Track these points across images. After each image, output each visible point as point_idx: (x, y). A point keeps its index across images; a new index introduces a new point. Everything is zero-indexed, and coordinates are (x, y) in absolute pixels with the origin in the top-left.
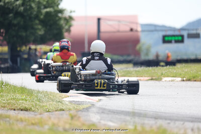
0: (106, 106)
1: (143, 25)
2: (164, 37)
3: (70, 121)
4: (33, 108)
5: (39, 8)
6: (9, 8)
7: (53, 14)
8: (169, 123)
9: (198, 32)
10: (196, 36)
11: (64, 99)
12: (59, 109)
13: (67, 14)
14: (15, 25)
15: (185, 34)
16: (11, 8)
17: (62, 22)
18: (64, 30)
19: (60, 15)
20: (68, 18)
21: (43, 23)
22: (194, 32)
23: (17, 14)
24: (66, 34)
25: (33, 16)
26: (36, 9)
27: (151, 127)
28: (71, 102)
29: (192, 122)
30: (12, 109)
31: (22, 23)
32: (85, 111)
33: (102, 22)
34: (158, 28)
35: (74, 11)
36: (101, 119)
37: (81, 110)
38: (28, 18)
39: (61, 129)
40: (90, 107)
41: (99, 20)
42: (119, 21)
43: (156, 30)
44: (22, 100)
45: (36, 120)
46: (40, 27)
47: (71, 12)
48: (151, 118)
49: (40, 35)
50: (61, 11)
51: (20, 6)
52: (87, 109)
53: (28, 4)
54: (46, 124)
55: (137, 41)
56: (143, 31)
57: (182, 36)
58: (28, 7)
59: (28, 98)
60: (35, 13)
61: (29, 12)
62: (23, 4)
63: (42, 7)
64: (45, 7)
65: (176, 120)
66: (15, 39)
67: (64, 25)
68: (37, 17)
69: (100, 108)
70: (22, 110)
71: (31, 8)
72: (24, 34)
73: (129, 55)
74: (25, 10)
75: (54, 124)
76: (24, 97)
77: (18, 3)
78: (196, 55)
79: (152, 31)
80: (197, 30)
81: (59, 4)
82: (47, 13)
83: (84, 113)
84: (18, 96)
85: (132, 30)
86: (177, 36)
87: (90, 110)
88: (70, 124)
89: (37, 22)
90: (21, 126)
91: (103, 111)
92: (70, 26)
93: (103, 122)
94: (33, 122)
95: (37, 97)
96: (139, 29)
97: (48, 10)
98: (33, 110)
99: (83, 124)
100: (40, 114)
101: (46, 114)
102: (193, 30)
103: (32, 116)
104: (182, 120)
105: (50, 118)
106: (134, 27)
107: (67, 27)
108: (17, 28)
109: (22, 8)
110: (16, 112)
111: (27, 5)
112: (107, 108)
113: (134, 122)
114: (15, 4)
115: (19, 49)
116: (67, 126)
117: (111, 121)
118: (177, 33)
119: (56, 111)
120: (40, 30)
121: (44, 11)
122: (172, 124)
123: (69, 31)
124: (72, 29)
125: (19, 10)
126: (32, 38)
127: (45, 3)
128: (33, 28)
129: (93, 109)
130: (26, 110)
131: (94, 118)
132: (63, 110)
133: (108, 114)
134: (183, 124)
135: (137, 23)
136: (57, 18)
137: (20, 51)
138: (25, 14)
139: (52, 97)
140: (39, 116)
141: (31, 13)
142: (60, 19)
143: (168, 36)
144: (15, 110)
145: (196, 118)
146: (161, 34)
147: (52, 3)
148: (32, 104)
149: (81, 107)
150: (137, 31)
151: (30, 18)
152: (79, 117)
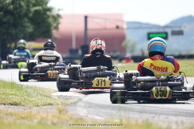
0: (93, 101)
1: (128, 23)
2: (149, 34)
3: (58, 115)
4: (22, 103)
5: (28, 6)
7: (42, 12)
8: (154, 117)
9: (182, 29)
10: (180, 33)
11: (53, 94)
12: (48, 103)
13: (55, 12)
14: (5, 23)
15: (169, 31)
16: (1, 6)
17: (50, 20)
18: (52, 28)
19: (48, 13)
20: (56, 16)
21: (33, 20)
22: (178, 29)
23: (7, 12)
24: (54, 33)
25: (22, 14)
26: (25, 7)
27: (137, 121)
28: (59, 97)
29: (176, 115)
30: (2, 104)
31: (12, 21)
32: (72, 106)
33: (89, 20)
34: (143, 26)
35: (62, 10)
36: (88, 114)
37: (69, 105)
38: (17, 16)
39: (49, 123)
40: (77, 102)
41: (86, 17)
42: (106, 19)
43: (141, 28)
44: (12, 94)
45: (26, 115)
46: (29, 24)
47: (59, 10)
48: (137, 112)
49: (30, 32)
50: (50, 10)
51: (9, 4)
52: (75, 104)
53: (18, 2)
54: (35, 118)
55: (122, 38)
56: (128, 28)
57: (166, 34)
58: (18, 6)
59: (18, 93)
60: (24, 11)
61: (19, 11)
62: (13, 3)
63: (31, 5)
64: (34, 5)
65: (161, 114)
66: (5, 36)
67: (52, 23)
68: (26, 15)
69: (87, 102)
70: (12, 105)
71: (20, 6)
72: (14, 32)
73: (115, 51)
74: (15, 8)
75: (42, 118)
76: (13, 92)
78: (180, 52)
79: (137, 28)
80: (180, 27)
81: (47, 3)
82: (36, 11)
83: (71, 107)
84: (8, 91)
85: (117, 27)
86: (162, 33)
87: (77, 104)
88: (58, 118)
89: (26, 20)
90: (11, 119)
91: (90, 105)
92: (58, 24)
93: (90, 116)
94: (23, 116)
95: (26, 92)
96: (125, 26)
97: (37, 8)
98: (22, 104)
99: (71, 118)
100: (30, 108)
101: (35, 108)
102: (177, 27)
103: (22, 110)
104: (166, 114)
105: (39, 112)
106: (120, 24)
107: (55, 25)
108: (7, 26)
109: (12, 7)
110: (6, 106)
111: (16, 4)
112: (93, 102)
113: (120, 116)
114: (5, 3)
115: (8, 46)
116: (55, 120)
117: (98, 115)
118: (161, 30)
119: (45, 105)
120: (29, 27)
121: (33, 9)
122: (156, 118)
123: (57, 28)
124: (60, 26)
125: (9, 8)
126: (22, 35)
127: (33, 2)
128: (22, 26)
129: (81, 104)
130: (16, 104)
131: (81, 112)
132: (52, 105)
133: (95, 108)
134: (168, 117)
135: (122, 21)
136: (46, 16)
137: (10, 48)
138: (15, 12)
139: (41, 92)
140: (28, 110)
141: (21, 12)
142: (48, 17)
143: (153, 33)
144: (5, 104)
145: (180, 112)
146: (146, 31)
147: (40, 2)
148: (22, 99)
149: (69, 102)
150: (122, 28)
151: (20, 16)
152: (67, 111)
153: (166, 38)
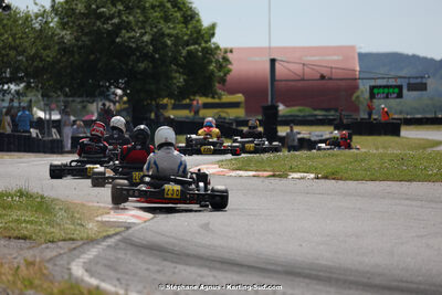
2: (372, 88)
6: (131, 47)
9: (424, 81)
10: (422, 87)
14: (140, 73)
15: (404, 83)
16: (134, 46)
22: (419, 80)
23: (146, 56)
24: (217, 85)
25: (167, 58)
33: (277, 64)
35: (231, 51)
41: (273, 61)
42: (304, 65)
46: (177, 75)
47: (226, 52)
49: (178, 87)
57: (400, 87)
62: (152, 42)
64: (187, 44)
66: (142, 95)
67: (215, 71)
68: (175, 60)
71: (165, 45)
72: (153, 87)
74: (156, 50)
77: (146, 38)
80: (422, 78)
82: (189, 52)
85: (323, 77)
86: (393, 87)
102: (417, 78)
106: (325, 72)
107: (222, 74)
114: (141, 40)
118: (392, 82)
121: (184, 53)
123: (223, 81)
124: (228, 77)
127: (186, 38)
128: (168, 77)
138: (157, 56)
141: (165, 54)
143: (380, 87)
147: (198, 38)
151: (164, 62)
153: (400, 95)
